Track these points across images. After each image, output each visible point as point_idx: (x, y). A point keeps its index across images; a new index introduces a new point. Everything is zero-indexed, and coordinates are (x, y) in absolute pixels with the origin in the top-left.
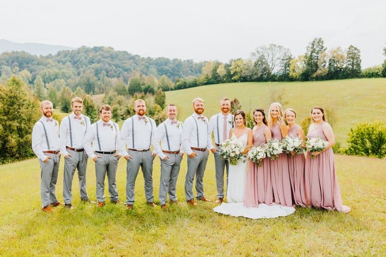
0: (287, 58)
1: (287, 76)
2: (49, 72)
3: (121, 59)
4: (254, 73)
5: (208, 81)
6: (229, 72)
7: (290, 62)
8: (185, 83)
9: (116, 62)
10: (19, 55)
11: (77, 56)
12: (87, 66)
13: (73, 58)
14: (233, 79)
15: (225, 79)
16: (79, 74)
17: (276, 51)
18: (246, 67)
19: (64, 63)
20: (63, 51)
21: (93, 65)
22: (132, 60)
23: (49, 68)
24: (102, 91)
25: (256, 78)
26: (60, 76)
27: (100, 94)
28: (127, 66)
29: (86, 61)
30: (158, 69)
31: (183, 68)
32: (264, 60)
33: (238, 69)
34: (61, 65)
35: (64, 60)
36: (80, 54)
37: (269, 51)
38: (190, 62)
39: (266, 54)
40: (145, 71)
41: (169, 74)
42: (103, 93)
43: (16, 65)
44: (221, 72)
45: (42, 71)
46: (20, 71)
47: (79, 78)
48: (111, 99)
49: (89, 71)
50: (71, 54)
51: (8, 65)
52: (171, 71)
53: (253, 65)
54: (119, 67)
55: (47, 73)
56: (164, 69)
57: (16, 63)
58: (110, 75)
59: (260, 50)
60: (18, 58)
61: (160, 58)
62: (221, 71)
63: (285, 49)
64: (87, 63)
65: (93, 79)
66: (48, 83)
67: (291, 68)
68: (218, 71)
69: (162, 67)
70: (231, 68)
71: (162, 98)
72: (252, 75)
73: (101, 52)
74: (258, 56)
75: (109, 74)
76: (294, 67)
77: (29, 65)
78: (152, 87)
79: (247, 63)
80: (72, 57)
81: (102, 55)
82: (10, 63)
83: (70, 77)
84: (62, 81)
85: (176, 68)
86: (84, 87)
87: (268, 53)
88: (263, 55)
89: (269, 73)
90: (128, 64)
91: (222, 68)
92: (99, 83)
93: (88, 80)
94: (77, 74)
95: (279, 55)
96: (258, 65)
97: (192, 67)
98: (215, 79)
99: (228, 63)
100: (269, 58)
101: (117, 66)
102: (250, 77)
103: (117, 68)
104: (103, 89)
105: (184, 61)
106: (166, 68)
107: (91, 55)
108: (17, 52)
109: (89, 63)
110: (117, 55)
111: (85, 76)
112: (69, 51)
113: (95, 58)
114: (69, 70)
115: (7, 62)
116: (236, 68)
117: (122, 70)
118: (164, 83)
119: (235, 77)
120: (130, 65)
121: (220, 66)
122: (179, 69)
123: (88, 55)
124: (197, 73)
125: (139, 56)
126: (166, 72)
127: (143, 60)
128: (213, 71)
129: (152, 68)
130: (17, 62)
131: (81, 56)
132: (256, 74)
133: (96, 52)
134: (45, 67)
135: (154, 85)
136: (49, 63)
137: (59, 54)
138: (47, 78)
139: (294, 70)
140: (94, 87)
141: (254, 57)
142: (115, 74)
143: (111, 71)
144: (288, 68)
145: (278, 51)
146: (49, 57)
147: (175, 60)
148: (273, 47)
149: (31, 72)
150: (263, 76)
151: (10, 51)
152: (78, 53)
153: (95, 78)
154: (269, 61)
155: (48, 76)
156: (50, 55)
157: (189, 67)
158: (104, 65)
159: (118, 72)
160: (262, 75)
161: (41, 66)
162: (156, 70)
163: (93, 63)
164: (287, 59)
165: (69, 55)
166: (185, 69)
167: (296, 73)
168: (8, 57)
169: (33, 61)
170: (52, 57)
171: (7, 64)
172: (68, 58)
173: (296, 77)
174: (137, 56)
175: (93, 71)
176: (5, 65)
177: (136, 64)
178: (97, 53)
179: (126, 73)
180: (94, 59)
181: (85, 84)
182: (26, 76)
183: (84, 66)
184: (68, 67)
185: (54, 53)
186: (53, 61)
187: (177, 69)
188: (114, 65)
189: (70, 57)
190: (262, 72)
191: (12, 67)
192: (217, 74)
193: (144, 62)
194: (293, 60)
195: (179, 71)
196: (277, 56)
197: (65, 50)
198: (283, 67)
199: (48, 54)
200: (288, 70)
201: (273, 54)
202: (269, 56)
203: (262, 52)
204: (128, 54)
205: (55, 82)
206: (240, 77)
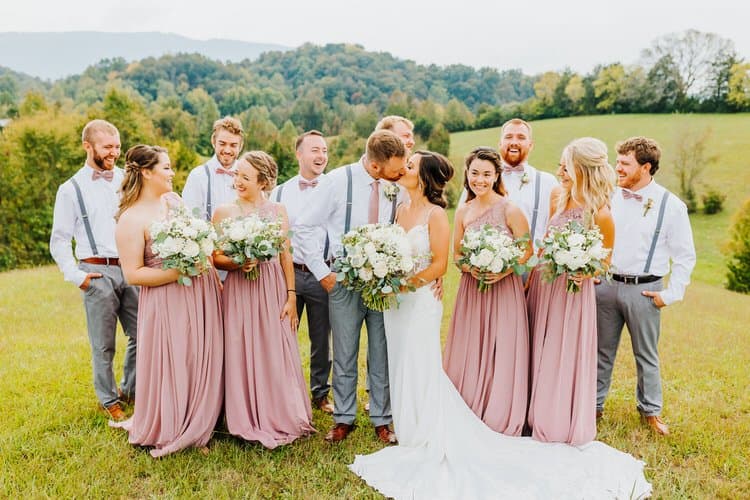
0: (725, 60)
1: (722, 102)
2: (241, 93)
3: (379, 68)
4: (647, 93)
5: (547, 111)
6: (591, 92)
7: (732, 70)
8: (497, 115)
9: (369, 73)
10: (188, 60)
11: (295, 63)
12: (312, 82)
13: (287, 66)
14: (598, 106)
15: (581, 108)
16: (296, 97)
17: (700, 45)
18: (629, 81)
19: (270, 76)
20: (270, 53)
21: (324, 79)
22: (399, 70)
23: (242, 85)
24: (335, 130)
25: (651, 106)
26: (262, 101)
27: (332, 135)
28: (388, 82)
29: (310, 72)
30: (449, 89)
31: (501, 87)
32: (670, 67)
33: (611, 87)
34: (263, 80)
35: (269, 69)
36: (302, 58)
37: (683, 46)
38: (514, 74)
39: (675, 53)
40: (423, 91)
41: (472, 99)
42: (337, 134)
43: (184, 79)
44: (573, 91)
45: (229, 91)
46: (190, 89)
47: (294, 104)
48: (344, 145)
49: (314, 90)
50: (285, 58)
51: (170, 79)
52: (476, 92)
53: (646, 77)
54: (373, 84)
55: (237, 95)
56: (462, 89)
57: (183, 76)
58: (355, 100)
59: (663, 43)
60: (187, 66)
61: (454, 66)
62: (575, 92)
63: (721, 41)
64: (312, 76)
65: (321, 107)
66: (239, 113)
67: (734, 81)
68: (568, 90)
69: (457, 84)
70: (595, 83)
71: (443, 145)
72: (642, 98)
73: (341, 55)
74: (657, 57)
75: (352, 98)
76: (741, 81)
77: (207, 79)
78: (429, 122)
79: (632, 73)
80: (286, 64)
81: (342, 61)
82: (173, 76)
83: (279, 103)
84: (264, 109)
85: (486, 85)
86: (303, 122)
87: (681, 51)
88: (669, 56)
89: (681, 96)
90: (390, 78)
91: (576, 83)
92: (331, 114)
93: (312, 108)
94: (292, 97)
95: (708, 53)
96: (656, 78)
97: (519, 84)
98: (562, 108)
99: (592, 73)
100: (681, 60)
101: (368, 82)
102: (638, 102)
103: (367, 84)
104: (337, 127)
105: (504, 73)
106: (466, 85)
107: (321, 60)
108: (186, 55)
109: (316, 75)
110: (372, 60)
111: (306, 100)
112: (280, 53)
113: (328, 66)
114: (278, 88)
115: (169, 73)
116: (607, 84)
117: (376, 89)
118: (453, 116)
119: (604, 104)
120: (395, 80)
121: (573, 80)
122: (491, 87)
123: (315, 60)
124: (528, 97)
125: (413, 62)
126: (465, 94)
127: (420, 71)
128: (557, 90)
129: (437, 85)
130: (187, 73)
131: (301, 63)
132: (651, 96)
133: (331, 54)
134: (233, 83)
135: (434, 119)
136: (241, 77)
137: (262, 59)
138: (237, 104)
139: (739, 88)
140: (322, 123)
141: (649, 59)
142: (363, 97)
143: (357, 91)
144: (726, 83)
145: (704, 45)
146: (245, 64)
147: (484, 71)
148: (693, 35)
149: (209, 93)
150: (667, 100)
151: (174, 52)
152: (298, 56)
153: (325, 105)
154: (682, 68)
155: (237, 100)
156: (247, 60)
157: (513, 84)
158: (344, 80)
159: (370, 94)
160: (664, 99)
161: (228, 82)
162: (445, 90)
163: (323, 75)
164: (725, 64)
165: (280, 61)
166: (503, 89)
167: (743, 95)
168: (169, 64)
169: (213, 71)
170: (250, 65)
171: (167, 76)
172: (278, 66)
173: (744, 102)
174: (408, 61)
175: (321, 90)
176: (165, 79)
177: (408, 78)
178: (334, 56)
179: (385, 95)
180: (325, 69)
181: (306, 117)
182: (201, 100)
183: (307, 83)
184: (278, 84)
185: (254, 57)
186: (252, 73)
187: (488, 89)
188: (363, 80)
189: (282, 63)
190: (665, 92)
191: (177, 83)
192: (566, 96)
193: (421, 75)
194: (739, 66)
195: (491, 93)
196: (700, 57)
197: (274, 50)
198: (715, 82)
199: (243, 58)
200: (725, 88)
201: (692, 53)
202: (682, 56)
203: (667, 49)
204: (391, 59)
205: (251, 113)
206: (615, 104)
